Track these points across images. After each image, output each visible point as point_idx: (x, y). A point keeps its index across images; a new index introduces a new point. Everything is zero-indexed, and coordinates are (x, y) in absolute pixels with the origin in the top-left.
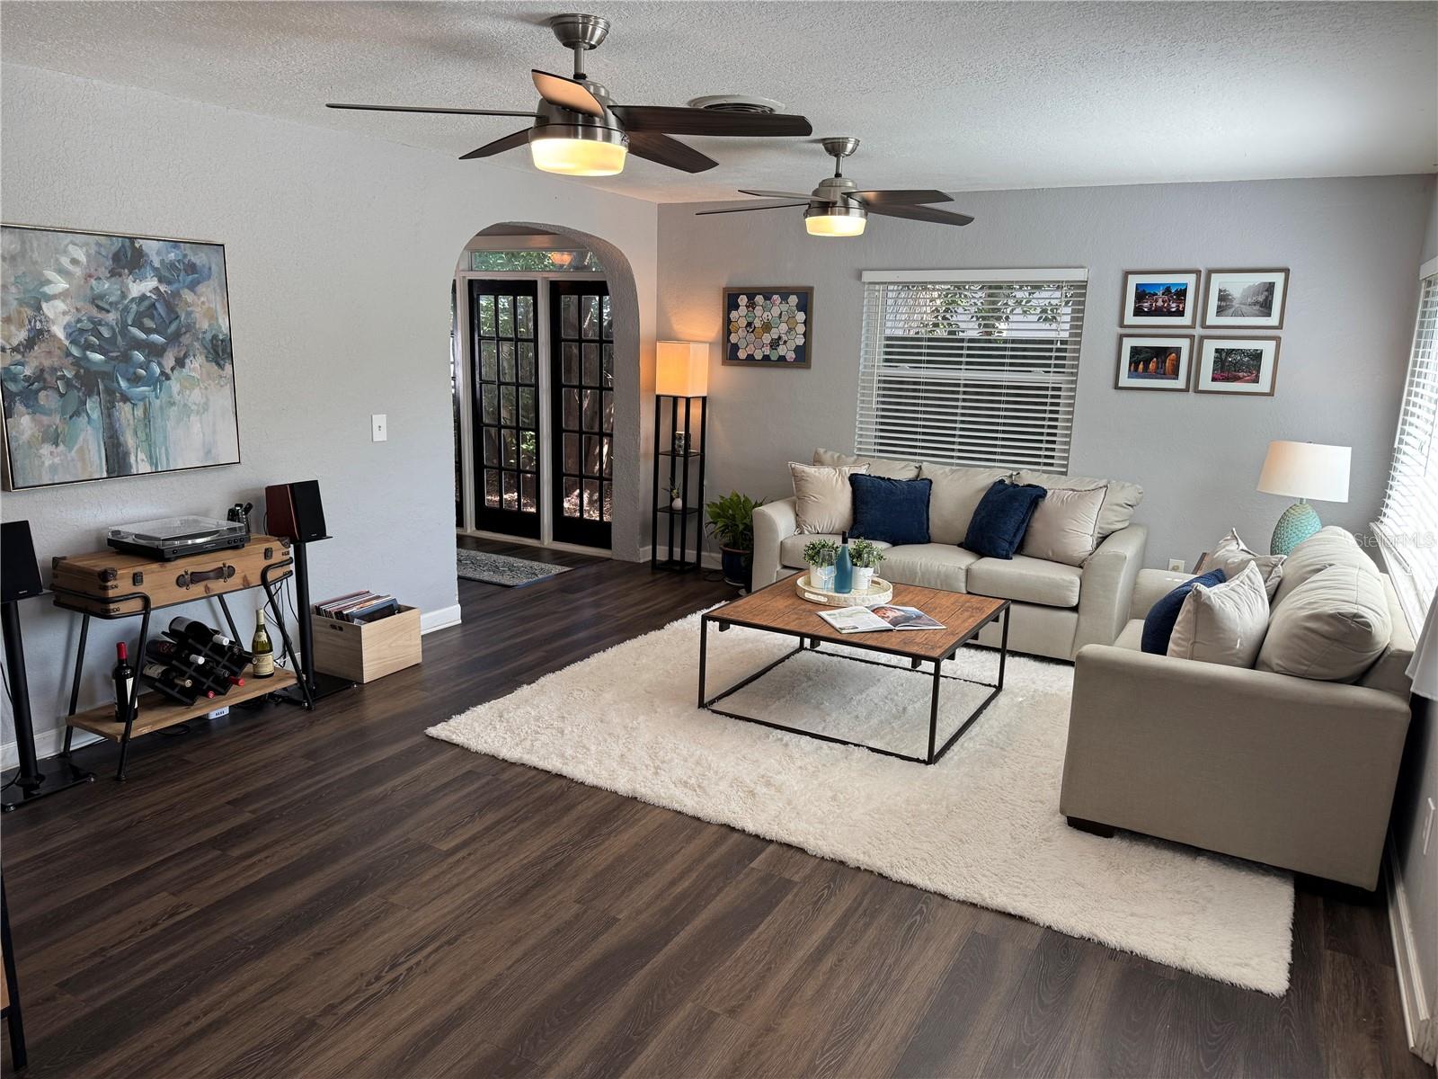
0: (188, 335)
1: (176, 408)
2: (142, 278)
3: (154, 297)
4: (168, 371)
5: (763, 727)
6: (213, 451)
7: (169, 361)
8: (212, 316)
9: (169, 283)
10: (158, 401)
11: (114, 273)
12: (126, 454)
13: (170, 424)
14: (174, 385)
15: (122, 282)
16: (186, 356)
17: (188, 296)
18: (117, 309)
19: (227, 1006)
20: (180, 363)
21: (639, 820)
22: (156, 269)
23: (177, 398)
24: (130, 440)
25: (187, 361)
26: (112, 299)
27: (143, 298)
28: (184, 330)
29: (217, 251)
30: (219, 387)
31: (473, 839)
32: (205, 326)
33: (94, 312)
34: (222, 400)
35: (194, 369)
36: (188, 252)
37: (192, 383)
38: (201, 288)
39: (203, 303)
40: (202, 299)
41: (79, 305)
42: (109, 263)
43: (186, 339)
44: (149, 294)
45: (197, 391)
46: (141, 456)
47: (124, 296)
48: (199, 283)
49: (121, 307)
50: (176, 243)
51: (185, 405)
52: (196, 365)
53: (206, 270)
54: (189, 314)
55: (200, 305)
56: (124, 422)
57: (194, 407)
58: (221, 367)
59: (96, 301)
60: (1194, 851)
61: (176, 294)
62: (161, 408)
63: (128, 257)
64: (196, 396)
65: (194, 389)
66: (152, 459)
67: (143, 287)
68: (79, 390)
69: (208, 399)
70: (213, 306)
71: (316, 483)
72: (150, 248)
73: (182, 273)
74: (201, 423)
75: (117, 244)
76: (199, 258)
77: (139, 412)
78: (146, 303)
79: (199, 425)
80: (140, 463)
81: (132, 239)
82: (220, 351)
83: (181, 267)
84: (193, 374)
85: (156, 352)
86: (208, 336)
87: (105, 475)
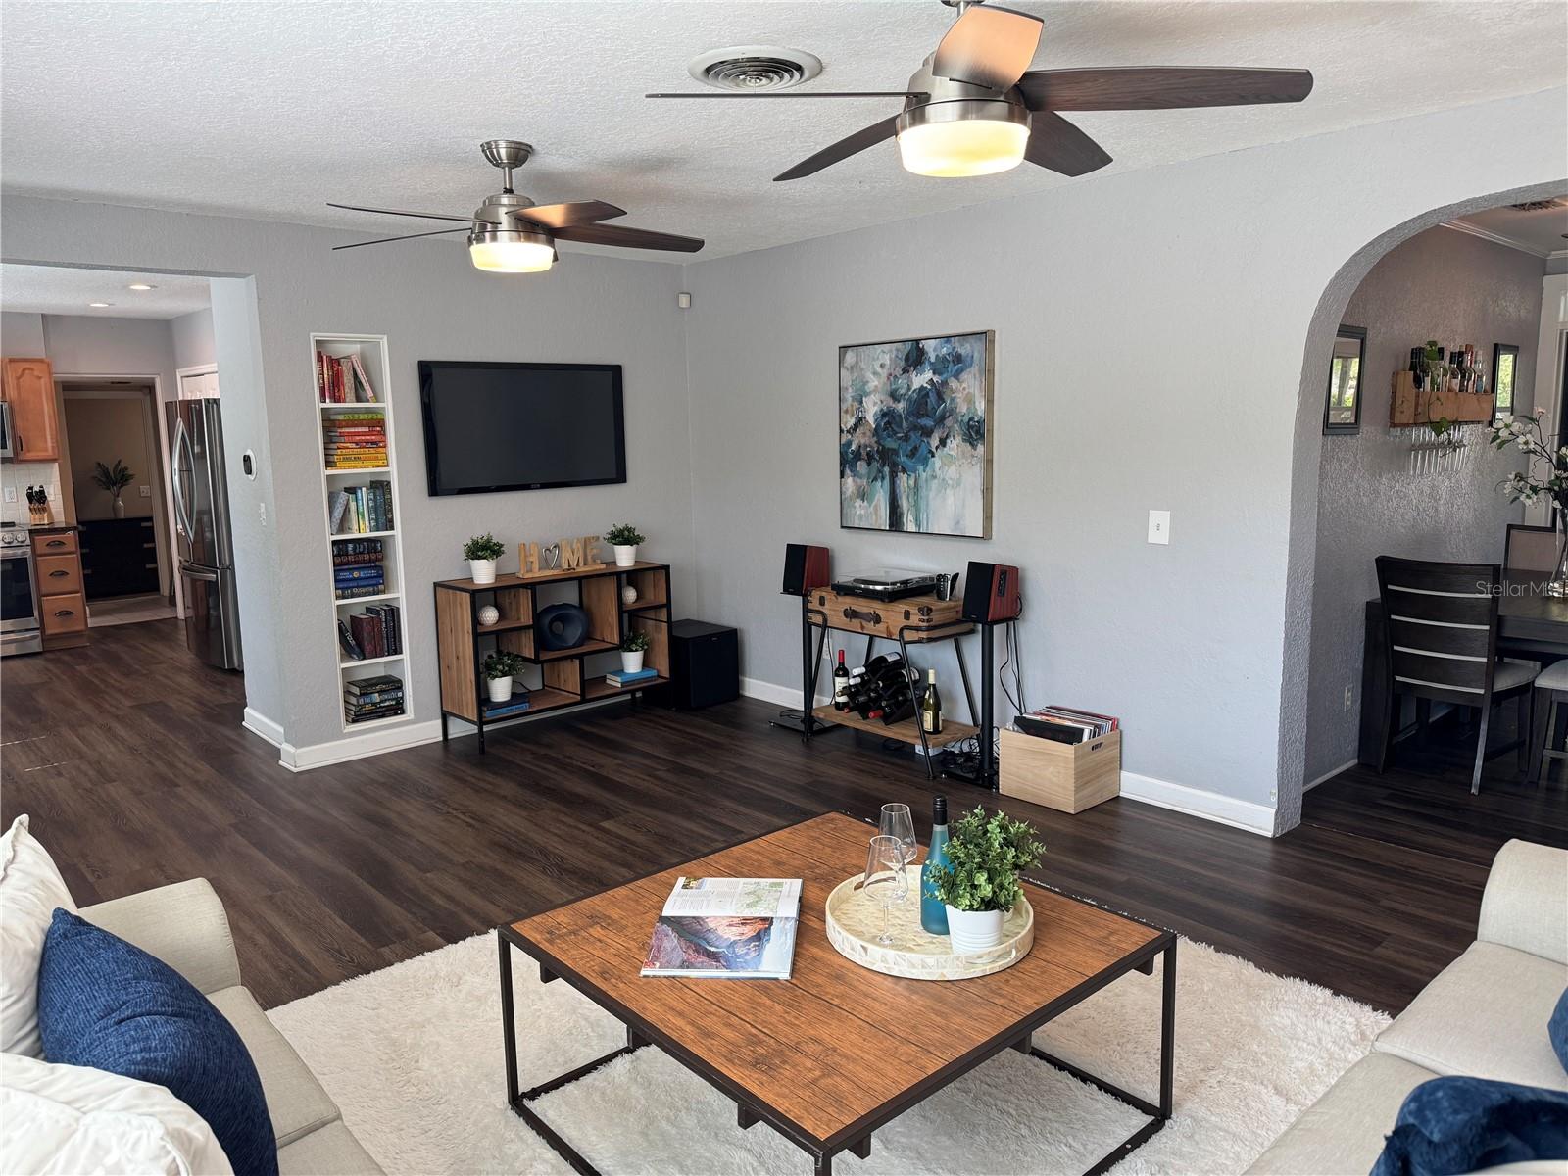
0: (950, 418)
1: (936, 481)
2: (922, 372)
3: (929, 387)
4: (934, 450)
6: (962, 522)
7: (935, 441)
8: (970, 400)
9: (940, 374)
10: (925, 474)
11: (905, 371)
12: (902, 514)
13: (932, 495)
14: (937, 462)
15: (909, 377)
16: (947, 437)
17: (953, 384)
18: (904, 399)
20: (943, 443)
22: (931, 363)
23: (938, 473)
24: (904, 504)
25: (948, 441)
26: (902, 391)
27: (922, 388)
28: (947, 414)
29: (980, 340)
30: (970, 465)
32: (965, 410)
33: (891, 402)
34: (974, 477)
35: (953, 449)
36: (957, 345)
37: (952, 459)
38: (964, 376)
39: (964, 389)
40: (964, 385)
41: (883, 398)
42: (902, 363)
43: (948, 422)
44: (925, 385)
45: (953, 468)
46: (911, 518)
47: (909, 389)
48: (962, 371)
49: (907, 397)
50: (948, 338)
51: (943, 480)
52: (955, 444)
53: (969, 359)
54: (952, 399)
55: (967, 394)
56: (901, 488)
57: (950, 482)
58: (974, 446)
59: (894, 396)
61: (945, 383)
62: (927, 481)
63: (915, 356)
64: (952, 472)
65: (951, 466)
66: (918, 523)
67: (922, 379)
68: (878, 461)
69: (961, 476)
70: (972, 391)
72: (929, 346)
73: (951, 364)
74: (954, 496)
75: (909, 345)
76: (964, 349)
77: (912, 482)
78: (924, 393)
79: (952, 498)
80: (909, 525)
81: (917, 341)
82: (977, 432)
83: (950, 358)
84: (951, 453)
85: (928, 433)
86: (966, 419)
87: (888, 528)
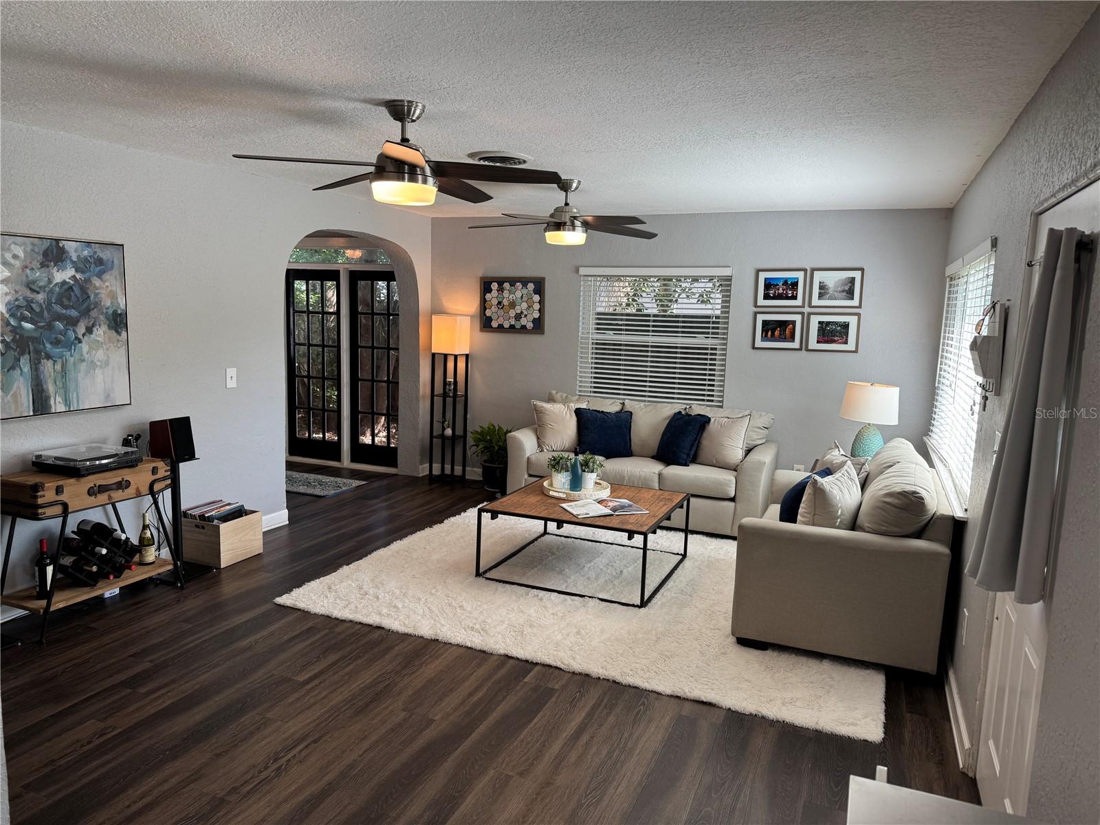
0: (95, 310)
1: (84, 364)
2: (64, 269)
3: (72, 282)
4: (80, 336)
5: (524, 588)
6: (112, 395)
7: (81, 329)
8: (113, 296)
9: (83, 272)
10: (72, 359)
11: (43, 265)
12: (48, 398)
13: (80, 376)
14: (84, 347)
15: (49, 271)
16: (93, 325)
17: (97, 282)
18: (44, 291)
19: (155, 793)
20: (89, 330)
21: (441, 654)
22: (73, 262)
23: (86, 356)
24: (51, 388)
25: (95, 329)
26: (42, 284)
27: (64, 283)
28: (93, 306)
29: (119, 250)
30: (117, 348)
31: (321, 673)
32: (108, 303)
33: (28, 294)
34: (118, 357)
35: (99, 335)
36: (98, 250)
37: (99, 345)
38: (106, 276)
39: (107, 287)
40: (107, 284)
41: (18, 288)
42: (40, 258)
43: (94, 313)
44: (68, 280)
45: (100, 352)
46: (59, 399)
47: (50, 281)
48: (104, 272)
49: (47, 289)
50: (89, 244)
51: (92, 361)
52: (101, 332)
53: (110, 263)
54: (96, 295)
55: (105, 289)
56: (47, 374)
57: (98, 363)
58: (119, 333)
59: (31, 286)
60: (820, 656)
61: (88, 280)
62: (74, 363)
63: (54, 253)
64: (100, 355)
65: (98, 349)
66: (67, 402)
67: (63, 275)
68: (15, 350)
69: (108, 357)
70: (114, 289)
71: (188, 418)
72: (70, 247)
73: (93, 265)
74: (103, 375)
75: (47, 244)
76: (105, 255)
77: (58, 367)
78: (66, 286)
79: (102, 376)
80: (57, 405)
81: (57, 241)
82: (118, 322)
83: (92, 261)
84: (99, 339)
85: (73, 322)
86: (110, 311)
87: (31, 413)
